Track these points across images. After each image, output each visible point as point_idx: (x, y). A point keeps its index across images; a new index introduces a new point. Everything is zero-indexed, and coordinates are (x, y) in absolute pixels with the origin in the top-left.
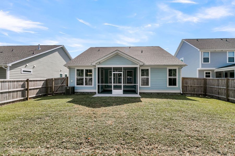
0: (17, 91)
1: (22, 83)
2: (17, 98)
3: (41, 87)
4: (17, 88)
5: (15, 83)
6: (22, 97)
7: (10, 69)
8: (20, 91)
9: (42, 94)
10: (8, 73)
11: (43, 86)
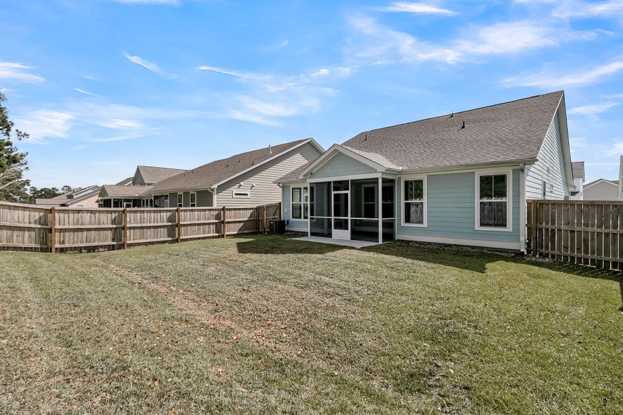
0: (209, 224)
1: (217, 212)
2: (209, 233)
3: (246, 219)
4: (208, 219)
5: (207, 212)
6: (216, 233)
7: (217, 193)
8: (213, 223)
9: (250, 231)
10: (215, 197)
11: (252, 219)
